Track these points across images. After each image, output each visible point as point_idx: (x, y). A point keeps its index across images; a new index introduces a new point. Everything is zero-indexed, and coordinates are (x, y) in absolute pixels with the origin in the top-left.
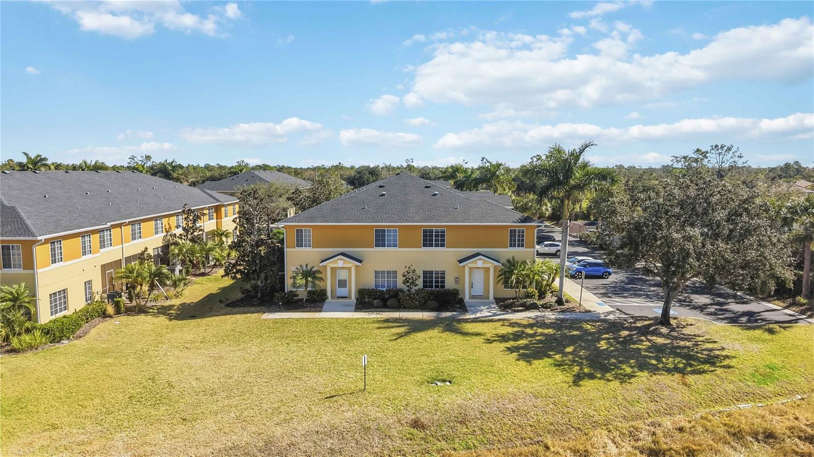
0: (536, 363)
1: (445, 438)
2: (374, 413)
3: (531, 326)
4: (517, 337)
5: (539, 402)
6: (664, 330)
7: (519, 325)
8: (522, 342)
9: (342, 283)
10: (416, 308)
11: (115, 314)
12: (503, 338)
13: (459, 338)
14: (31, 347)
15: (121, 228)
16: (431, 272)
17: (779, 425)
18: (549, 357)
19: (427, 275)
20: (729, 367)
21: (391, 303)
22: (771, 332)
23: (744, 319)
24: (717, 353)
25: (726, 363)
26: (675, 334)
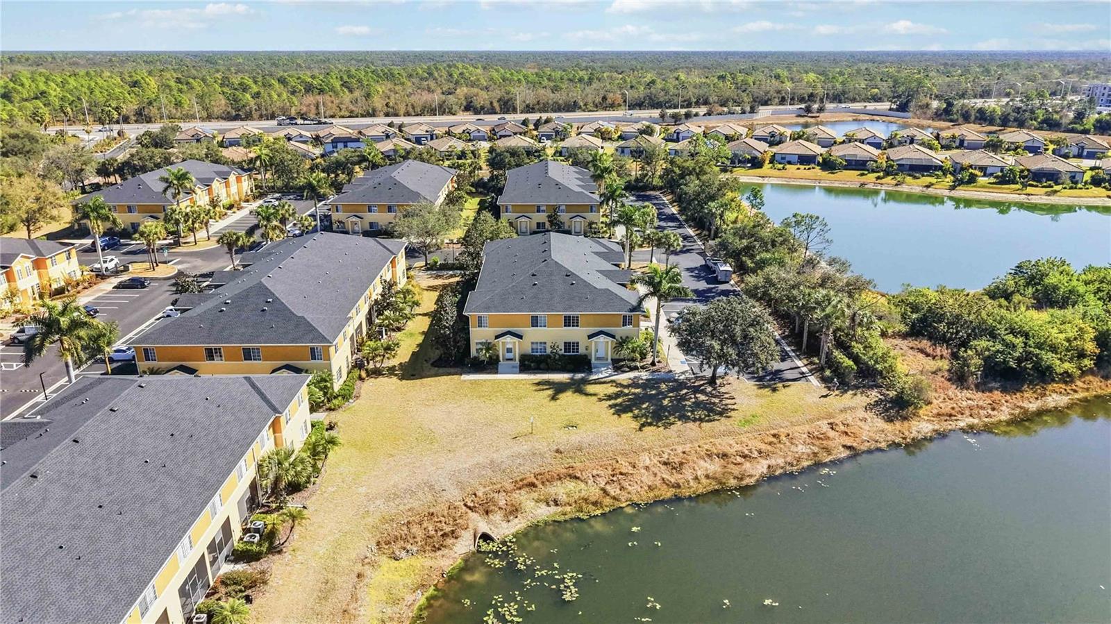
0: (624, 416)
1: (571, 457)
2: (537, 445)
3: (628, 386)
4: (617, 396)
5: (619, 439)
6: (709, 389)
7: (622, 386)
8: (619, 400)
9: (509, 350)
11: (366, 377)
12: (609, 397)
13: (584, 398)
16: (570, 343)
17: (731, 451)
18: (631, 411)
19: (567, 345)
20: (729, 417)
21: (542, 366)
22: (774, 390)
23: (768, 378)
24: (730, 406)
25: (729, 414)
26: (714, 392)
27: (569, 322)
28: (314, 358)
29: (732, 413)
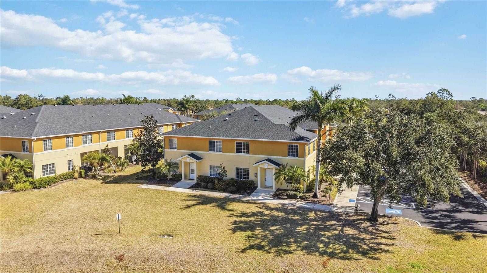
6: (366, 225)
10: (222, 190)
11: (78, 178)
14: (22, 190)
15: (99, 134)
16: (241, 169)
19: (239, 170)
20: (375, 259)
21: (209, 185)
22: (458, 238)
23: (453, 225)
24: (382, 247)
25: (378, 255)
26: (370, 228)
27: (241, 148)
28: (24, 150)
29: (382, 256)
